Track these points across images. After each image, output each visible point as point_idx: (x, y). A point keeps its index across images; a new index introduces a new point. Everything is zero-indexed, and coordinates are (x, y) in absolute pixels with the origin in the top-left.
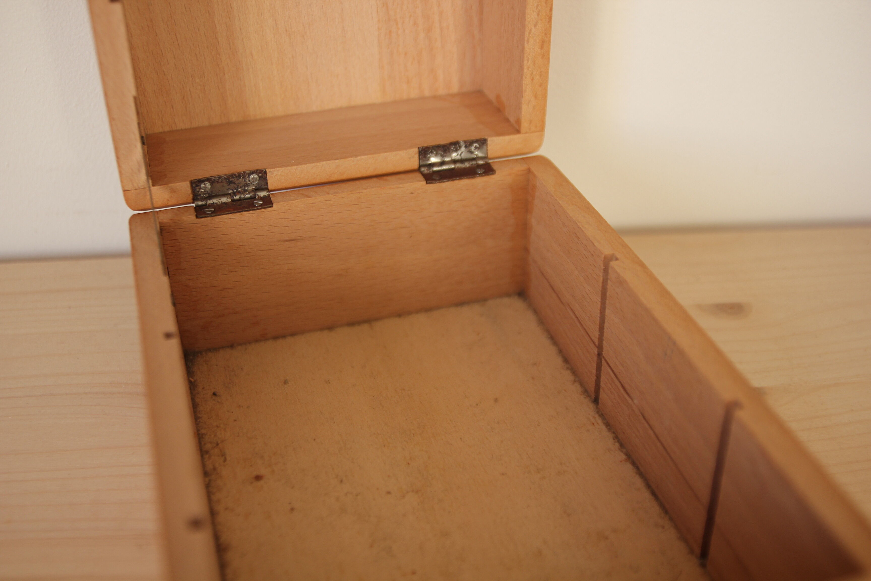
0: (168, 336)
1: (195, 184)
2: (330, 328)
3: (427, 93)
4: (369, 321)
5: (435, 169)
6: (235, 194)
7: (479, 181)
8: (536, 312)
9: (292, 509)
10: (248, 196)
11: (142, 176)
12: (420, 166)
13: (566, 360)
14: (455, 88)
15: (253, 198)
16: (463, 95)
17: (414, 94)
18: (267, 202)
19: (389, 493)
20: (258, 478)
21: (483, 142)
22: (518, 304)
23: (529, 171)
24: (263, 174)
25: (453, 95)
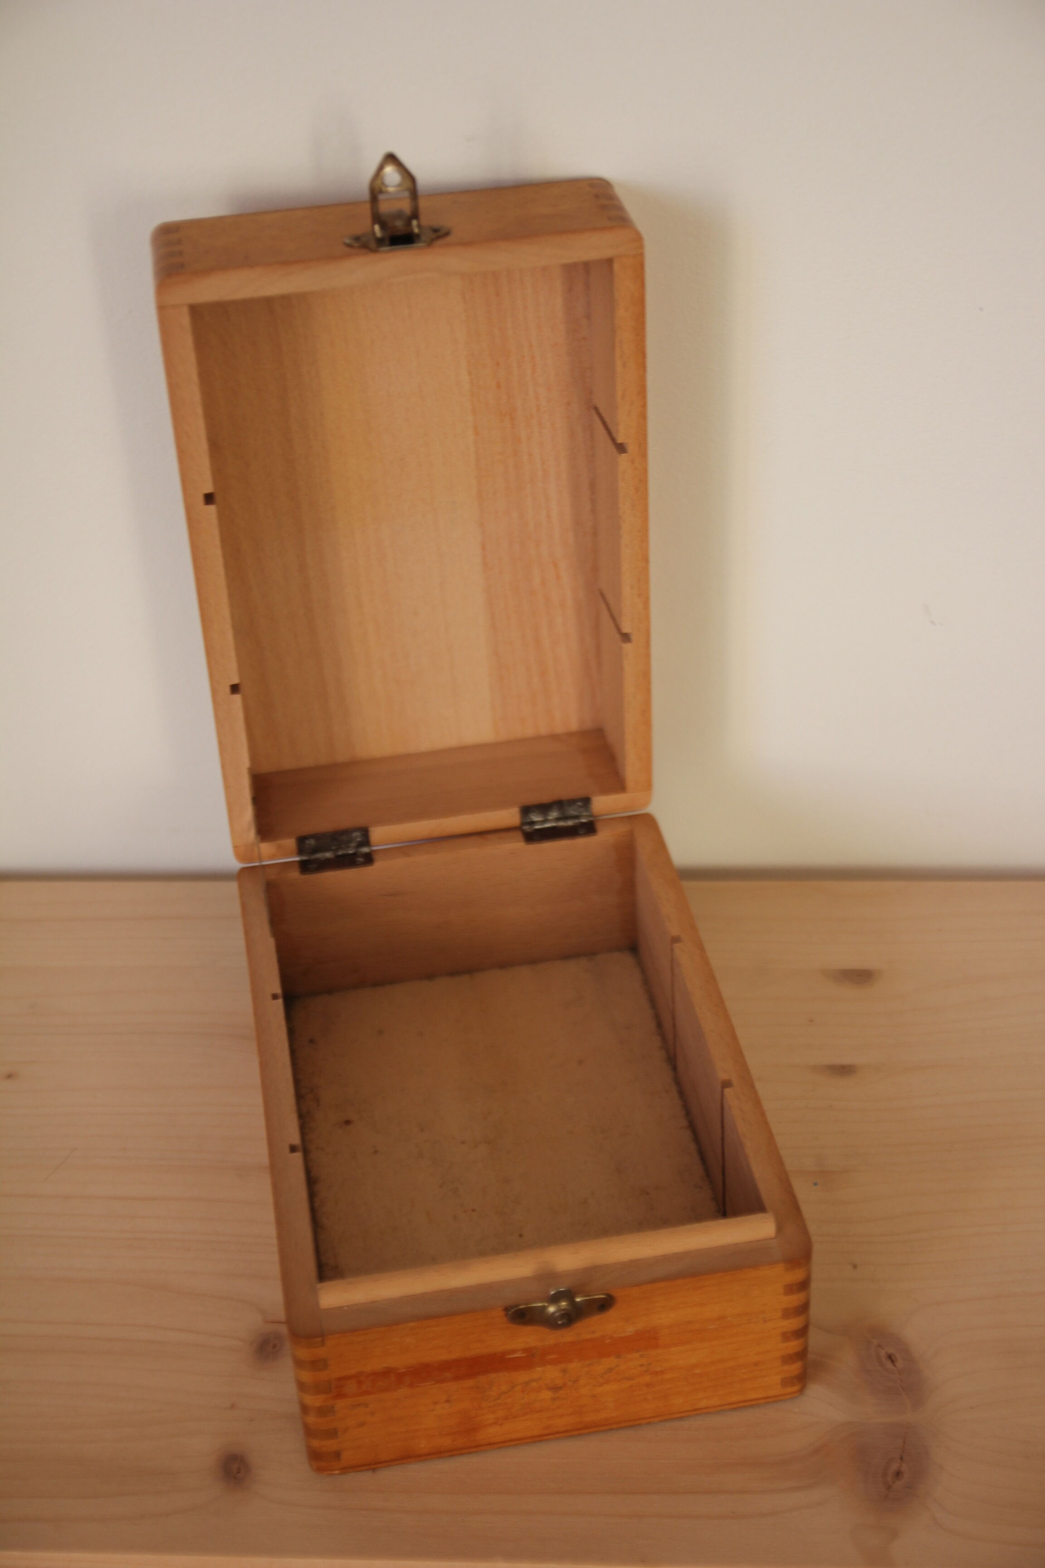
0: (275, 997)
1: (301, 840)
2: (431, 976)
3: (543, 731)
4: (470, 971)
5: (537, 827)
6: (337, 850)
7: (581, 842)
8: (643, 971)
9: (376, 1152)
10: (351, 852)
11: (252, 835)
12: (523, 824)
13: (659, 1025)
14: (574, 726)
15: (354, 855)
16: (583, 734)
17: (529, 732)
18: (369, 859)
19: (463, 1142)
20: (348, 1122)
21: (586, 801)
22: (627, 959)
23: (631, 834)
24: (365, 832)
25: (571, 734)
